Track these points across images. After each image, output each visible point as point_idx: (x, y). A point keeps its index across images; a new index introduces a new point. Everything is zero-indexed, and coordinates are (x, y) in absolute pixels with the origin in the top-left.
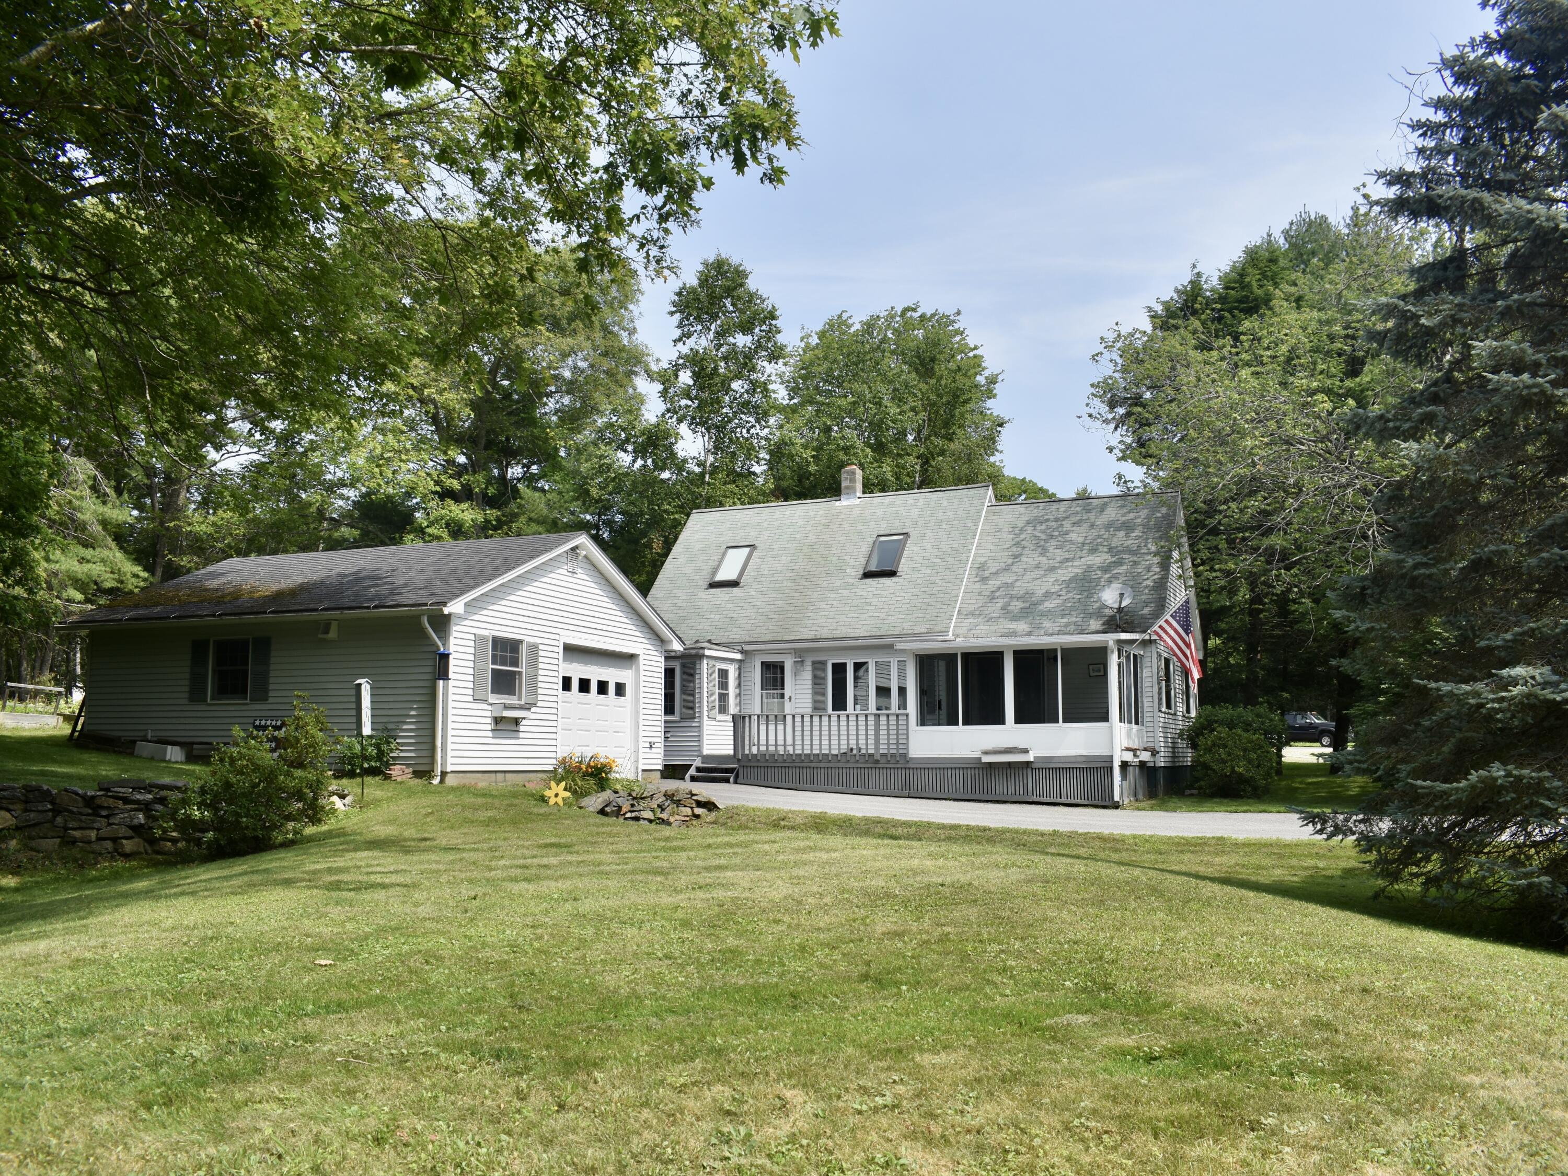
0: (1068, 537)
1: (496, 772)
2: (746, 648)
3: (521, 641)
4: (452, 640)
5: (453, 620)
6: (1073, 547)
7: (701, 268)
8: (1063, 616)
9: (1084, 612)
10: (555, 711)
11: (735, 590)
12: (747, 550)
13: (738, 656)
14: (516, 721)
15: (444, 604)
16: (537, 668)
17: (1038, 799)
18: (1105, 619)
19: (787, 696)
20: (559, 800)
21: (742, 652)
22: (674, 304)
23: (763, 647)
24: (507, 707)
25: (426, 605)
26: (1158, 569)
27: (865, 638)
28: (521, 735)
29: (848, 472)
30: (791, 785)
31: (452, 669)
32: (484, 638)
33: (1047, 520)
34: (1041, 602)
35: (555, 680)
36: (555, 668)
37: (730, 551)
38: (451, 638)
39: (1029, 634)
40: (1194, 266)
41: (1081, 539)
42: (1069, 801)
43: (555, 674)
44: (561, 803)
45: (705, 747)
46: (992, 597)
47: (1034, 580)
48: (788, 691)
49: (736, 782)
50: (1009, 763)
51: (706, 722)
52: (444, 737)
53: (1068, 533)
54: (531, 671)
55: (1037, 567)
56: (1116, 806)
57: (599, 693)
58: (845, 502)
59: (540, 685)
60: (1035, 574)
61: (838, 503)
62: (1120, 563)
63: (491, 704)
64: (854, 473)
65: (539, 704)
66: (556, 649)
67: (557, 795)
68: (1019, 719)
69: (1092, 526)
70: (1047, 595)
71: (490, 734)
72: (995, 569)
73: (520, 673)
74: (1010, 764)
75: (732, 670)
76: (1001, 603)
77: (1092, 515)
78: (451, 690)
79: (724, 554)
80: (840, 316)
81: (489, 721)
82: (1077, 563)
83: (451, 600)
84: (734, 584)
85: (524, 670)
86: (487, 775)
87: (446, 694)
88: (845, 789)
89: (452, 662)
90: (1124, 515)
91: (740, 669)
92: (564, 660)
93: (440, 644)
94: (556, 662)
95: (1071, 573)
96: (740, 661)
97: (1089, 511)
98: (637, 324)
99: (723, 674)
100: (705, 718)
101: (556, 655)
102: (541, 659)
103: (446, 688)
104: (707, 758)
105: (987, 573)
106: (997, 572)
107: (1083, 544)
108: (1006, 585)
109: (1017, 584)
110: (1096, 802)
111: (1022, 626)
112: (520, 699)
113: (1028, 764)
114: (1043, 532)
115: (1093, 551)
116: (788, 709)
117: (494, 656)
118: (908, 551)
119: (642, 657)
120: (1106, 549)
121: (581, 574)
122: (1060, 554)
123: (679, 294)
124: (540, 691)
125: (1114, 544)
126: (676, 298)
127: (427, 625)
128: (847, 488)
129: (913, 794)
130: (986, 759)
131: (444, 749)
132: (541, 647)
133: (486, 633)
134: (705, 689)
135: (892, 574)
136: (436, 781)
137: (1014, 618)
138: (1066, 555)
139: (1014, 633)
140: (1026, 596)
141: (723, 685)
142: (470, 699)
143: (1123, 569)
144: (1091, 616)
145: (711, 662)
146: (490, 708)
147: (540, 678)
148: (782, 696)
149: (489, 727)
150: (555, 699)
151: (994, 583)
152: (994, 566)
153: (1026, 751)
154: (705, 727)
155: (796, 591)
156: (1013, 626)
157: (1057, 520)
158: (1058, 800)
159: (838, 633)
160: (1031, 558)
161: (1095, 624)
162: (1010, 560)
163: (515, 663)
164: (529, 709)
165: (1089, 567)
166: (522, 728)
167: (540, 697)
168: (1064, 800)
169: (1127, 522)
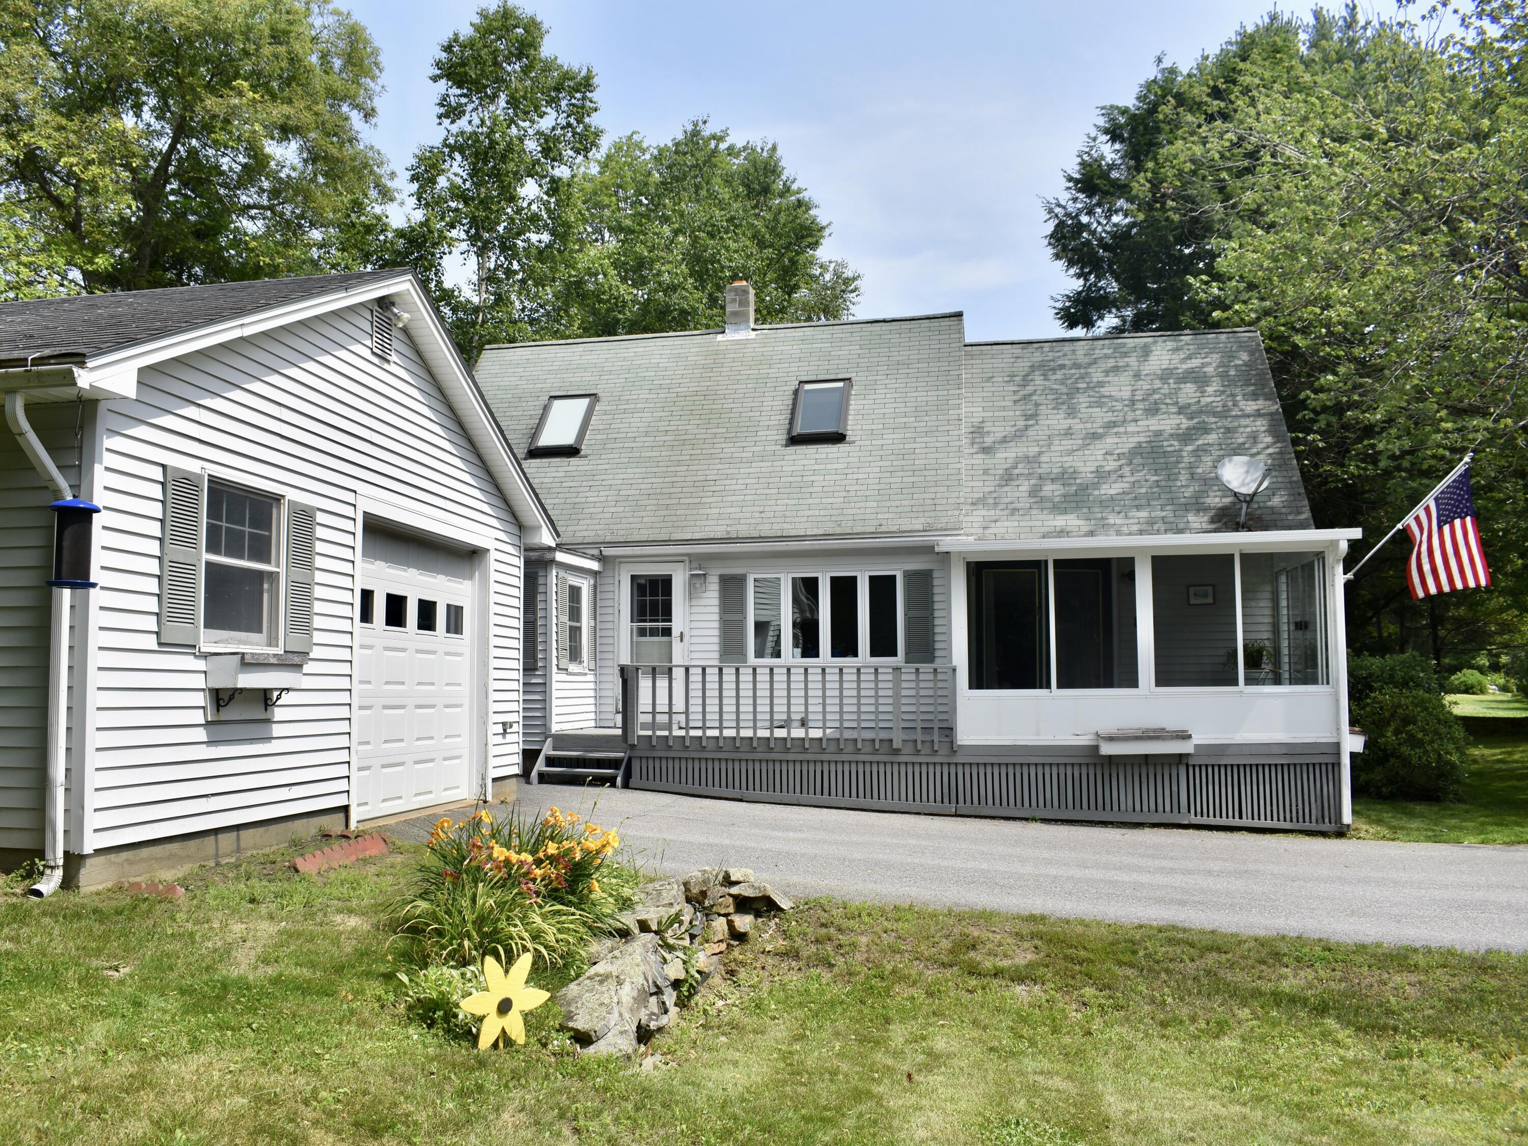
0: (1105, 391)
1: (216, 831)
2: (608, 552)
3: (277, 499)
4: (100, 477)
5: (104, 420)
6: (1119, 406)
7: (477, 20)
8: (1138, 508)
9: (1172, 501)
10: (345, 668)
11: (573, 461)
12: (585, 402)
13: (594, 566)
14: (265, 698)
15: (80, 359)
16: (310, 567)
17: (1199, 820)
18: (1212, 513)
19: (675, 632)
20: (515, 1026)
21: (601, 558)
22: (439, 64)
23: (637, 551)
24: (247, 663)
25: (22, 362)
26: (1269, 439)
27: (815, 537)
28: (277, 730)
29: (736, 290)
30: (730, 792)
31: (98, 558)
32: (187, 481)
33: (1062, 367)
34: (1096, 485)
35: (346, 596)
36: (347, 568)
37: (557, 403)
38: (98, 469)
39: (1091, 534)
40: (1159, 60)
41: (1126, 394)
42: (1256, 823)
43: (346, 582)
44: (518, 1033)
45: (555, 719)
46: (1008, 478)
47: (1071, 452)
48: (677, 625)
49: (626, 786)
50: (1146, 756)
51: (556, 677)
52: (75, 752)
53: (1101, 384)
54: (299, 574)
55: (1068, 433)
56: (1341, 833)
57: (420, 627)
58: (733, 335)
59: (318, 607)
60: (1067, 444)
61: (720, 337)
62: (1205, 429)
63: (206, 656)
64: (745, 292)
65: (316, 653)
66: (348, 525)
67: (505, 1007)
68: (1164, 678)
69: (1137, 376)
70: (1101, 475)
71: (201, 735)
72: (999, 436)
73: (273, 577)
74: (1146, 759)
75: (585, 586)
76: (1025, 487)
77: (1132, 361)
78: (96, 618)
79: (546, 409)
80: (630, 138)
81: (200, 699)
82: (1132, 428)
83: (100, 352)
84: (570, 451)
85: (282, 570)
86: (192, 843)
87: (79, 629)
88: (834, 800)
89: (99, 537)
90: (1183, 361)
91: (595, 586)
92: (365, 554)
93: (62, 482)
94: (347, 554)
95: (1127, 444)
96: (595, 574)
97: (1126, 355)
98: (377, 103)
99: (575, 593)
100: (554, 669)
101: (347, 539)
102: (320, 547)
103: (80, 612)
104: (562, 740)
105: (989, 440)
106: (1004, 440)
107: (1133, 402)
108: (1027, 459)
109: (1044, 459)
110: (1307, 826)
111: (1071, 521)
112: (272, 641)
113: (1180, 758)
114: (1062, 382)
115: (1153, 410)
116: (679, 656)
117: (213, 531)
118: (854, 405)
119: (493, 555)
120: (1174, 409)
121: (397, 365)
122: (1100, 416)
123: (448, 49)
124: (318, 622)
125: (1182, 401)
126: (444, 55)
127: (25, 425)
128: (735, 314)
129: (963, 808)
130: (1107, 749)
131: (75, 791)
132: (320, 517)
133: (193, 466)
134: (554, 621)
135: (838, 438)
136: (49, 884)
137: (1059, 508)
138: (1110, 417)
139: (1062, 533)
140: (1064, 477)
141: (575, 614)
142: (151, 642)
143: (1212, 438)
144: (1186, 508)
145: (562, 574)
146: (201, 665)
147: (319, 592)
148: (667, 632)
149: (198, 717)
150: (345, 640)
151: (1005, 456)
152: (997, 431)
153: (1184, 736)
154: (555, 685)
155: (679, 463)
156: (1060, 521)
157: (1077, 366)
158: (1237, 822)
159: (766, 530)
160: (1055, 420)
161: (1196, 520)
162: (1021, 423)
163: (262, 551)
164: (298, 667)
165: (1158, 433)
166: (279, 714)
167: (318, 637)
168: (1246, 822)
169: (1191, 371)
